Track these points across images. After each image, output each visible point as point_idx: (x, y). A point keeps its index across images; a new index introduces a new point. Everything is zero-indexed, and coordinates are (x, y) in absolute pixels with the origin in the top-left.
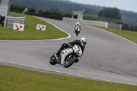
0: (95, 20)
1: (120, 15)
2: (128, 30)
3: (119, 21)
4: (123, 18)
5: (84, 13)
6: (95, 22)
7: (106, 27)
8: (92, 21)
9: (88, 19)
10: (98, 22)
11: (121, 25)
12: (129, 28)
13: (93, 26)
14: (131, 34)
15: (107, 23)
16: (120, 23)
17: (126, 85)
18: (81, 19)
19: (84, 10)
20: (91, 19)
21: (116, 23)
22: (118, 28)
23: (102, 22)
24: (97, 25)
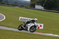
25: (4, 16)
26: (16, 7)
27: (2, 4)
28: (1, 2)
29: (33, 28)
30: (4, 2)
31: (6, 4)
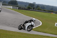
0: (7, 5)
1: (17, 3)
2: (21, 9)
3: (17, 6)
4: (19, 4)
5: (3, 3)
6: (7, 6)
7: (12, 8)
8: (6, 6)
9: (4, 5)
10: (8, 6)
11: (18, 8)
12: (21, 8)
13: (6, 8)
14: (22, 11)
15: (12, 7)
16: (17, 7)
17: (20, 32)
18: (1, 5)
19: (3, 2)
20: (5, 5)
21: (16, 7)
22: (17, 9)
23: (10, 6)
24: (8, 7)
25: (40, 21)
26: (52, 13)
27: (38, 10)
28: (38, 8)
29: (30, 28)
30: (40, 8)
31: (42, 11)
